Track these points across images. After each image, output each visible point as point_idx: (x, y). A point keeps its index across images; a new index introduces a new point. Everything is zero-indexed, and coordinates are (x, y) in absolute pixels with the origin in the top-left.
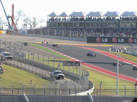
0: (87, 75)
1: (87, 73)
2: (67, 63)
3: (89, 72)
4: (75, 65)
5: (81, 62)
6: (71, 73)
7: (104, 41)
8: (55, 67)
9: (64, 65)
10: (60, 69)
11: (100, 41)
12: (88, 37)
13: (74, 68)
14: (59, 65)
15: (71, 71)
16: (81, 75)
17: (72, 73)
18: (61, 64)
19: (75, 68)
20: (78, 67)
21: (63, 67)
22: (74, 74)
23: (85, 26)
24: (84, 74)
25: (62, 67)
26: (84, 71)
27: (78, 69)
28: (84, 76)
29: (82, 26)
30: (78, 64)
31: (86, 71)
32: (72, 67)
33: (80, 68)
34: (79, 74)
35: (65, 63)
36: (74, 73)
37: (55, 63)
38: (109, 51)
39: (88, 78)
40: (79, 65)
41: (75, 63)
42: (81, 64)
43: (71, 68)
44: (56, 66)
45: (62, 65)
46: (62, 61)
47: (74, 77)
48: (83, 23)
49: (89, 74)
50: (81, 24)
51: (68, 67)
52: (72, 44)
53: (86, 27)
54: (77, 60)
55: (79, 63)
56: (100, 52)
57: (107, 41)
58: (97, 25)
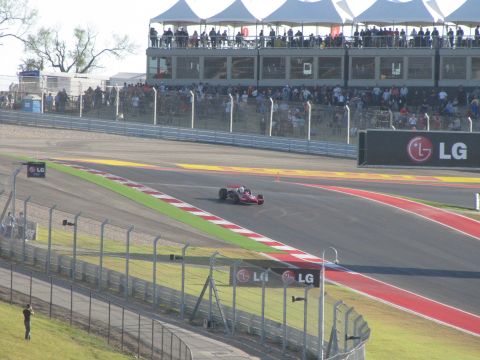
0: (360, 336)
1: (360, 324)
2: (250, 271)
3: (365, 319)
4: (295, 285)
5: (327, 269)
6: (273, 323)
7: (448, 157)
8: (186, 291)
9: (235, 282)
10: (214, 300)
11: (425, 153)
12: (362, 135)
13: (289, 299)
14: (209, 281)
15: (274, 314)
16: (326, 338)
17: (279, 325)
18: (222, 275)
19: (294, 300)
20: (313, 290)
21: (230, 289)
22: (291, 329)
23: (346, 78)
24: (340, 328)
25: (225, 295)
26: (341, 317)
27: (313, 302)
28: (340, 338)
29: (336, 75)
30: (310, 278)
31: (350, 315)
32: (282, 290)
33: (321, 299)
34: (312, 330)
35: (241, 272)
36: (290, 323)
37: (191, 269)
38: (475, 209)
39: (361, 352)
40: (317, 283)
41: (295, 273)
42: (323, 278)
43: (274, 296)
44: (194, 289)
45: (228, 283)
46: (224, 262)
47: (287, 347)
48: (336, 61)
49: (369, 330)
50: (327, 66)
51: (259, 290)
52: (281, 172)
53: (352, 83)
54: (305, 257)
55: (314, 270)
56: (425, 211)
57: (464, 156)
58: (411, 71)
